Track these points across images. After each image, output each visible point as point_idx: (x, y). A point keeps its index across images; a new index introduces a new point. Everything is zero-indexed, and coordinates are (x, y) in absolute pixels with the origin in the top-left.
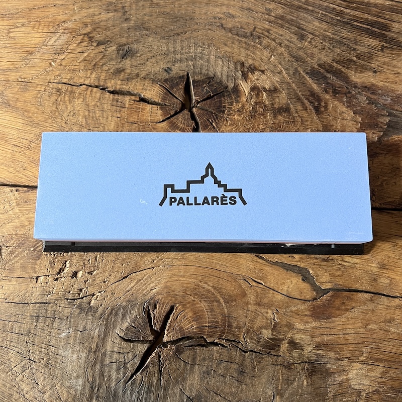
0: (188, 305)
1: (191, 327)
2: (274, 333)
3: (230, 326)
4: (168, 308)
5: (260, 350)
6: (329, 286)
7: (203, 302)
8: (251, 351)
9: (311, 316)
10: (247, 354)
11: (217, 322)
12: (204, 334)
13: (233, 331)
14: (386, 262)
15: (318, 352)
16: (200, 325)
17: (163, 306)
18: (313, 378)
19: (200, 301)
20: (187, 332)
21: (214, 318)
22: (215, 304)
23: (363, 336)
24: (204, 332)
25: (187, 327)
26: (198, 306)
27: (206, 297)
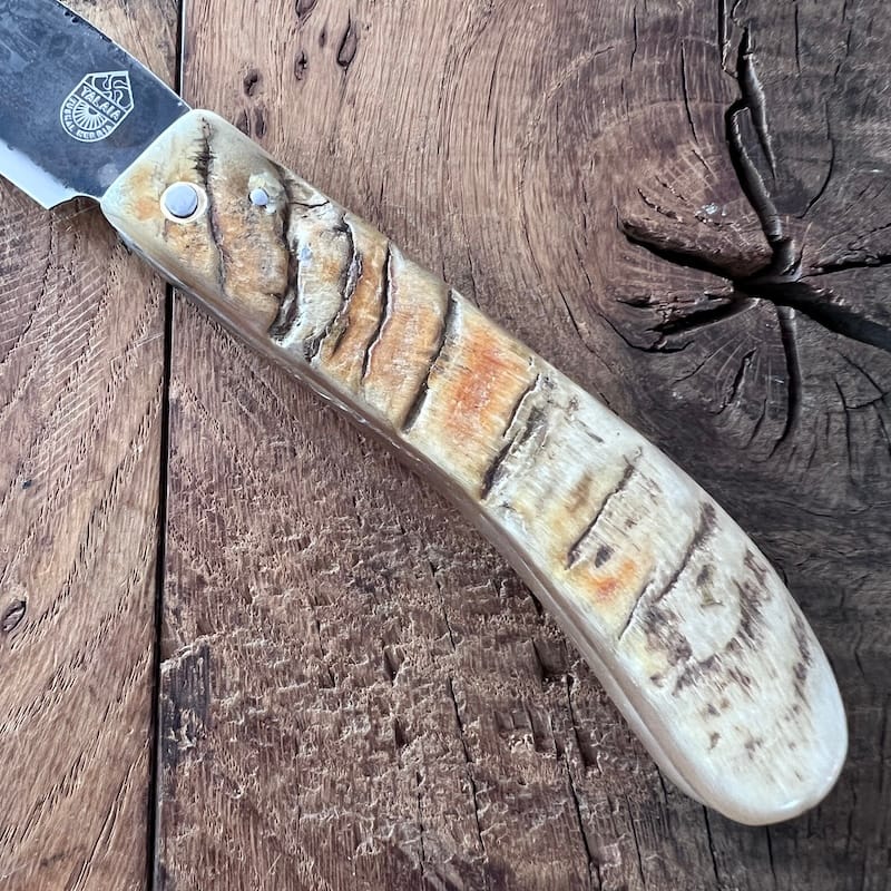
0: (617, 178)
1: (698, 163)
3: (670, 24)
4: (640, 253)
7: (599, 125)
11: (664, 70)
12: (718, 113)
13: (688, 13)
16: (686, 128)
17: (637, 274)
19: (595, 136)
21: (652, 82)
22: (596, 82)
24: (708, 113)
25: (700, 175)
26: (613, 144)
27: (578, 117)
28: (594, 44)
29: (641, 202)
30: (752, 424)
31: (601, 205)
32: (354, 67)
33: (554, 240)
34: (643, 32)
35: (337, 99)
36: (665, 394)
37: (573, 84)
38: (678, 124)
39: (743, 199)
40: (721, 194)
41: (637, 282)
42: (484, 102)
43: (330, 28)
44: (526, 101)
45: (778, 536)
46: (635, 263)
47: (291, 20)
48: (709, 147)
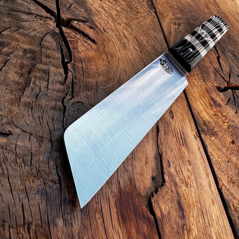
6: (158, 213)
8: (65, 107)
9: (120, 190)
10: (60, 104)
13: (83, 91)
21: (92, 74)
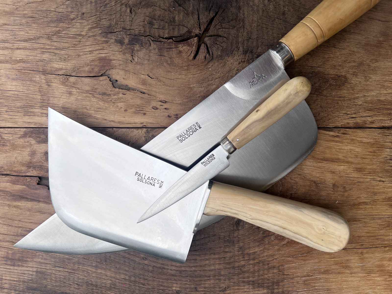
0: (185, 60)
1: (183, 47)
2: (133, 47)
3: (159, 49)
4: (197, 57)
5: (141, 37)
7: (177, 63)
11: (167, 51)
12: (175, 43)
14: (68, 95)
15: (106, 39)
16: (177, 48)
18: (109, 24)
19: (178, 63)
20: (185, 44)
22: (169, 62)
23: (81, 51)
24: (174, 45)
25: (185, 47)
26: (180, 60)
27: (175, 66)
28: (163, 62)
29: (189, 57)
30: (224, 42)
31: (190, 63)
32: (167, 100)
33: (195, 70)
34: (160, 54)
35: (172, 103)
36: (219, 55)
37: (170, 66)
38: (177, 50)
39: (189, 41)
40: (188, 44)
41: (202, 58)
42: (173, 80)
43: (160, 104)
44: (172, 74)
45: (240, 40)
46: (199, 58)
47: (159, 110)
48: (180, 45)
